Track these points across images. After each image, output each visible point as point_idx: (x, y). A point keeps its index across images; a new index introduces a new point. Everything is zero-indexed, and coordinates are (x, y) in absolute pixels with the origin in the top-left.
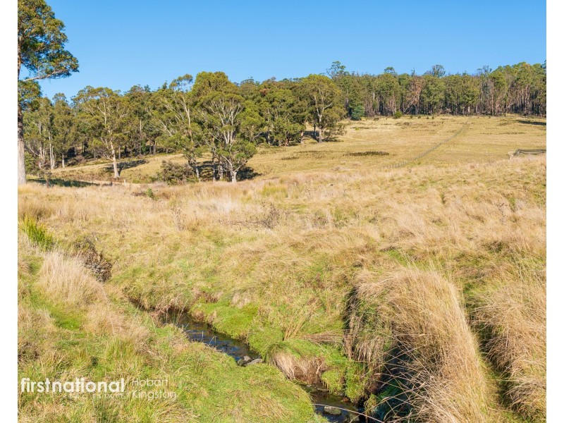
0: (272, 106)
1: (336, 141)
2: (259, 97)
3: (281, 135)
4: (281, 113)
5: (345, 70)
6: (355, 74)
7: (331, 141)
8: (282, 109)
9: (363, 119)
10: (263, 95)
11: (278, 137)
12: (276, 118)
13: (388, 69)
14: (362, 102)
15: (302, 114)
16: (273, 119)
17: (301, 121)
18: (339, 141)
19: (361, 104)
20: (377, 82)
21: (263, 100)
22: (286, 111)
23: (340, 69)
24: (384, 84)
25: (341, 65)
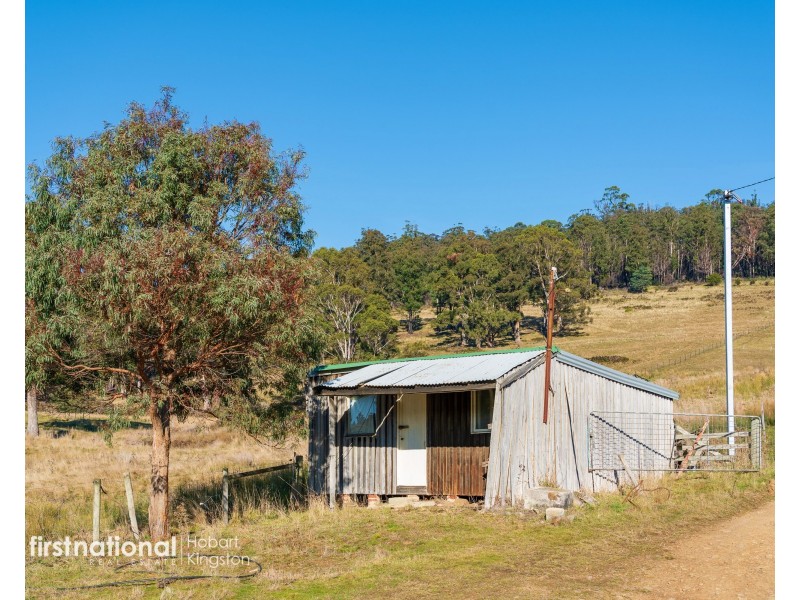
0: (465, 283)
1: (577, 334)
2: (445, 268)
3: (479, 330)
4: (479, 294)
5: (628, 201)
6: (645, 207)
7: (568, 335)
8: (480, 288)
9: (651, 289)
10: (452, 263)
11: (474, 335)
12: (472, 302)
13: (712, 192)
14: (647, 260)
15: (514, 294)
16: (466, 304)
17: (513, 305)
18: (582, 334)
19: (646, 265)
20: (677, 222)
21: (452, 272)
22: (486, 289)
23: (619, 201)
24: (691, 225)
25: (620, 193)
